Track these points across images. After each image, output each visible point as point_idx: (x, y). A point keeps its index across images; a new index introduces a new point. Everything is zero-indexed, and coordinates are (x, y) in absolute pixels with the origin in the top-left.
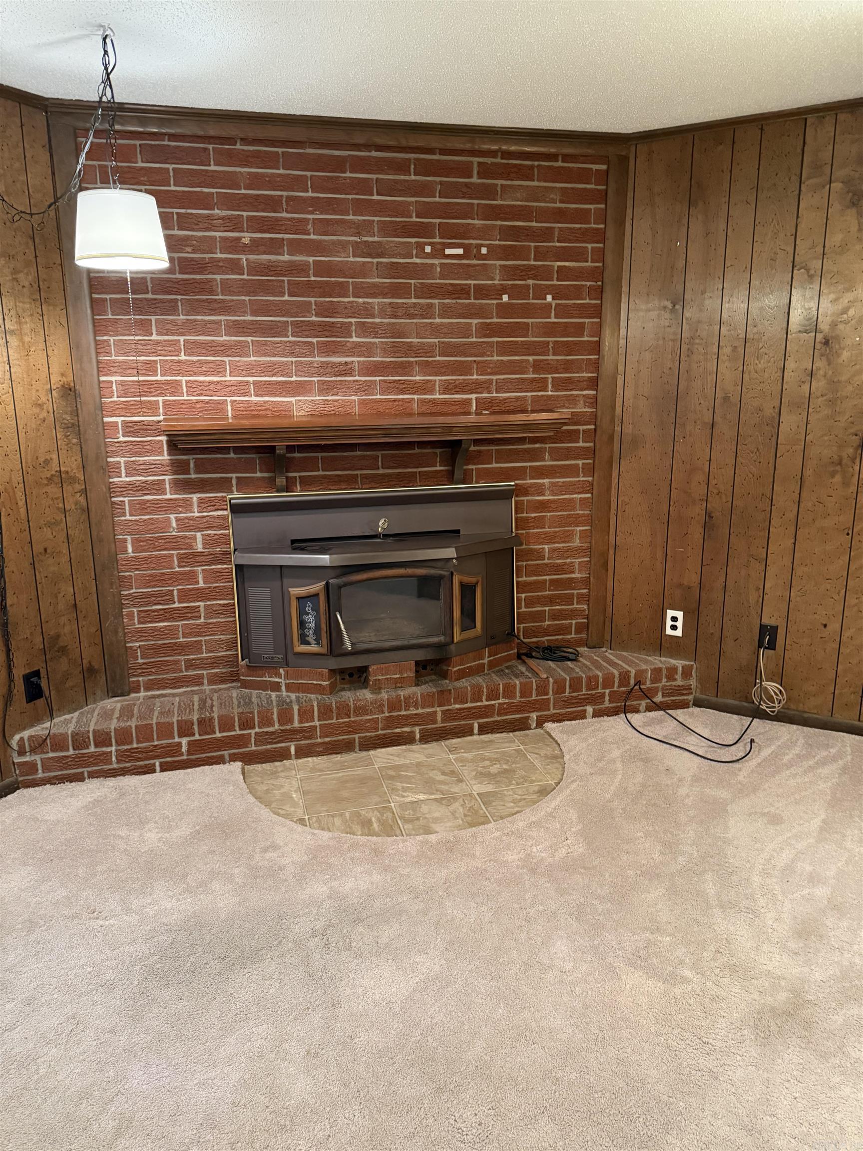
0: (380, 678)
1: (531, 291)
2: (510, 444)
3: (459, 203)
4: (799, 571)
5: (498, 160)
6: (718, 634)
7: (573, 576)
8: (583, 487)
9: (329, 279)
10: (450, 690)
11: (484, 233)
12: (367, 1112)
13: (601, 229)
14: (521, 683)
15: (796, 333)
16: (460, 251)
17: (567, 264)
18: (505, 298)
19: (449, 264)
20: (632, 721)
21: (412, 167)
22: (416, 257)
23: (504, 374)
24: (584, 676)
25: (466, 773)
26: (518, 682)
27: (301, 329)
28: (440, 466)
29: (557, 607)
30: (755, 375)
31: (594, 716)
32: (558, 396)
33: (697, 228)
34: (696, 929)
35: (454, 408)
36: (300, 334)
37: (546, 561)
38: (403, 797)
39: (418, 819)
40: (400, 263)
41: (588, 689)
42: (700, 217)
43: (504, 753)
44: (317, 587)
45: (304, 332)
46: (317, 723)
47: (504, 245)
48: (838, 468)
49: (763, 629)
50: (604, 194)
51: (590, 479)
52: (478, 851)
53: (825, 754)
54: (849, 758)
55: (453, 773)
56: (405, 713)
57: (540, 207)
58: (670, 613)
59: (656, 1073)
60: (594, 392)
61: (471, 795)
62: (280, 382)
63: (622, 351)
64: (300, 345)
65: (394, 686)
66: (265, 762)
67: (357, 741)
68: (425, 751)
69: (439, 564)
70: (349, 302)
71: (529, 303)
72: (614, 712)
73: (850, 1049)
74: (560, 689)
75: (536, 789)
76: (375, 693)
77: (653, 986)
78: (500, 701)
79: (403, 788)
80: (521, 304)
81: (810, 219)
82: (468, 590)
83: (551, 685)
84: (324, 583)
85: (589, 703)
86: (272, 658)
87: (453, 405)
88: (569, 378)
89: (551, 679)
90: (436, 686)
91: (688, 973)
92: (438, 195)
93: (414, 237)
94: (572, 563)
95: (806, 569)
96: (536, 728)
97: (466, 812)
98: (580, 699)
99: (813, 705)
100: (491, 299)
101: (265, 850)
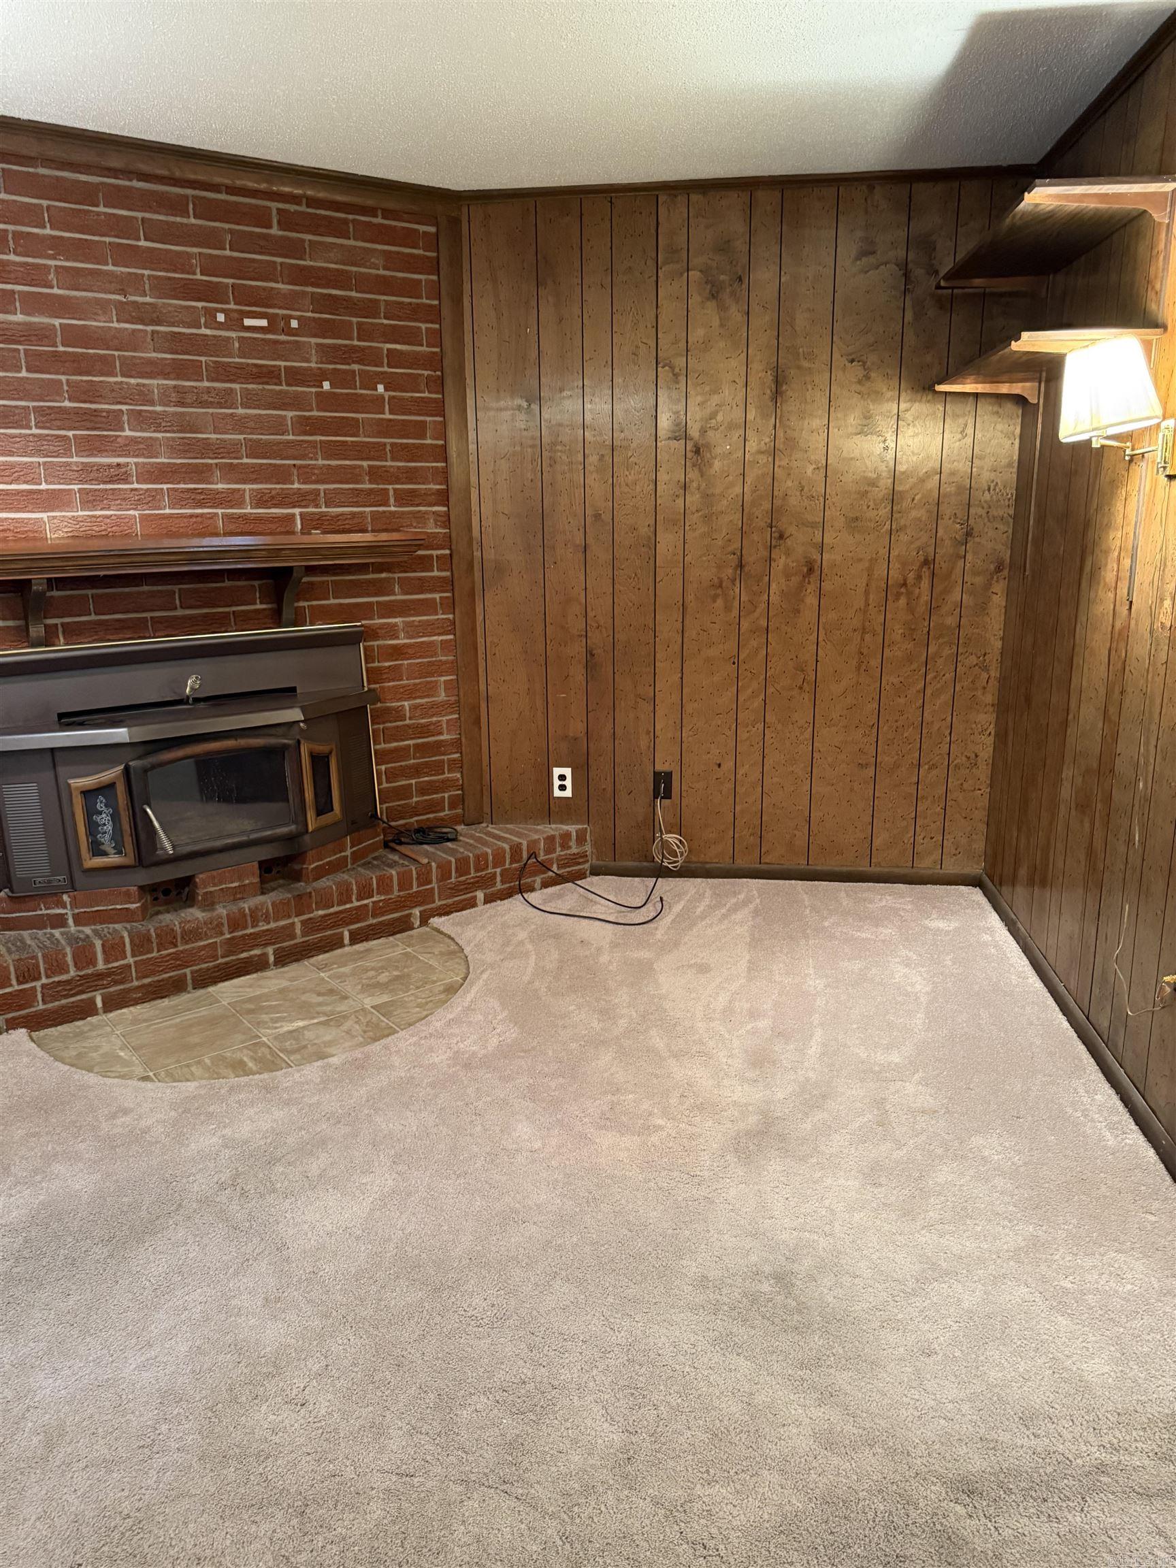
0: (212, 889)
1: (357, 378)
2: (350, 573)
3: (254, 260)
4: (689, 708)
5: (303, 208)
6: (610, 789)
7: (442, 738)
8: (443, 627)
9: (84, 351)
10: (310, 893)
11: (291, 301)
12: (362, 1332)
13: (435, 306)
14: (398, 874)
15: (666, 440)
16: (263, 323)
17: (398, 347)
18: (326, 385)
19: (250, 338)
20: (529, 900)
21: (191, 206)
22: (206, 327)
23: (333, 483)
24: (471, 855)
25: (349, 988)
26: (394, 873)
27: (48, 417)
28: (261, 603)
29: (426, 779)
30: (626, 490)
31: (486, 901)
32: (403, 513)
33: (547, 312)
34: (655, 1081)
35: (273, 526)
36: (48, 425)
37: (408, 722)
38: (276, 1028)
39: (305, 1047)
40: (184, 334)
41: (477, 870)
42: (550, 299)
43: (389, 960)
44: (112, 773)
45: (54, 423)
46: (130, 960)
47: (319, 318)
48: (719, 591)
49: (657, 775)
50: (435, 263)
51: (451, 616)
52: (396, 1060)
53: (734, 900)
54: (758, 901)
55: (331, 992)
56: (252, 931)
57: (360, 273)
58: (557, 771)
59: (655, 1213)
60: (445, 509)
61: (363, 1010)
62: (23, 491)
63: (473, 458)
64: (49, 441)
65: (232, 898)
66: (61, 1024)
67: (189, 977)
68: (286, 975)
69: (280, 731)
70: (115, 383)
71: (356, 394)
72: (506, 895)
73: (823, 1148)
74: (445, 874)
75: (441, 988)
76: (209, 910)
77: (629, 1141)
78: (374, 899)
79: (272, 1019)
80: (347, 394)
81: (670, 309)
82: (320, 763)
83: (434, 870)
84: (122, 767)
85: (480, 888)
86: (49, 882)
87: (271, 522)
88: (414, 491)
89: (433, 864)
90: (289, 891)
91: (660, 1122)
92: (228, 247)
93: (199, 300)
94: (439, 721)
95: (696, 705)
96: (421, 926)
97: (364, 1028)
98: (469, 884)
99: (715, 854)
100: (309, 386)
101: (113, 1116)
